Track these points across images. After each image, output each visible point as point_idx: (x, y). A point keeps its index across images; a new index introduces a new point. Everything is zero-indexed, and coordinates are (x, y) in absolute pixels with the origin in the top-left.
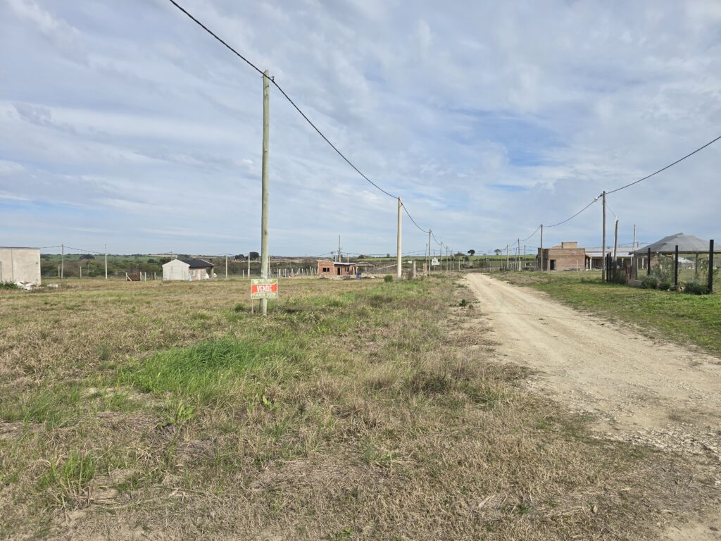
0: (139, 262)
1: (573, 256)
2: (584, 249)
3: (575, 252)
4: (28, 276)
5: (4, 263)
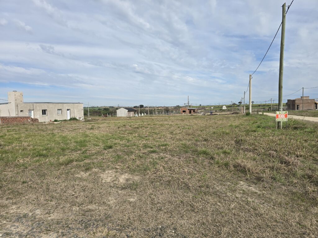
1: (308, 103)
2: (314, 99)
3: (309, 101)
4: (80, 115)
5: (71, 109)
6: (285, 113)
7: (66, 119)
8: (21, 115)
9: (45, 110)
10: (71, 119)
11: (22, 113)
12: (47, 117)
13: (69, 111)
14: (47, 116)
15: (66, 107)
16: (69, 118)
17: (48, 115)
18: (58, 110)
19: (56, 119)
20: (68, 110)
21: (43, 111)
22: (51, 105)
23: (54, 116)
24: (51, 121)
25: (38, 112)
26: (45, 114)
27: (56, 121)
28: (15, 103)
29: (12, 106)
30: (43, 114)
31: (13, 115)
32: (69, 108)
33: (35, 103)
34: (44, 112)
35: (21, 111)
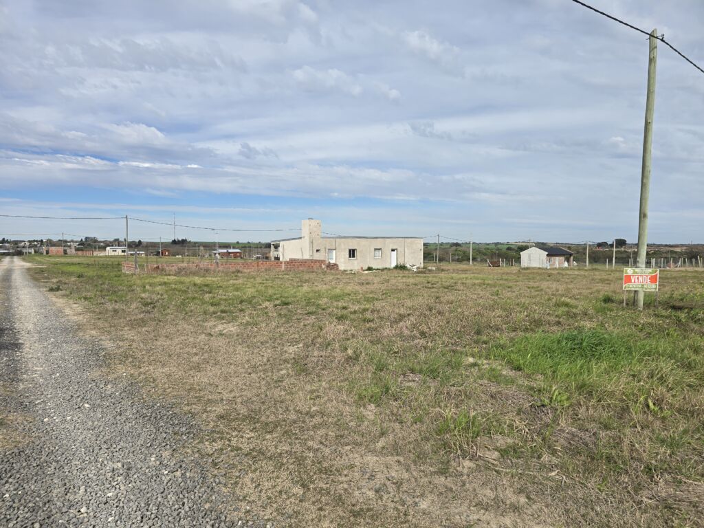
0: (498, 249)
4: (415, 260)
5: (399, 249)
6: (650, 273)
7: (388, 266)
8: (317, 256)
9: (354, 251)
10: (396, 267)
11: (318, 253)
12: (356, 262)
13: (395, 252)
14: (356, 259)
15: (390, 244)
16: (393, 265)
17: (359, 258)
18: (376, 249)
19: (371, 266)
20: (393, 250)
21: (350, 251)
22: (363, 242)
23: (368, 260)
24: (362, 268)
25: (342, 253)
26: (354, 256)
27: (370, 269)
28: (310, 238)
29: (305, 242)
30: (350, 256)
31: (307, 257)
32: (394, 248)
33: (337, 238)
34: (352, 253)
35: (318, 251)
